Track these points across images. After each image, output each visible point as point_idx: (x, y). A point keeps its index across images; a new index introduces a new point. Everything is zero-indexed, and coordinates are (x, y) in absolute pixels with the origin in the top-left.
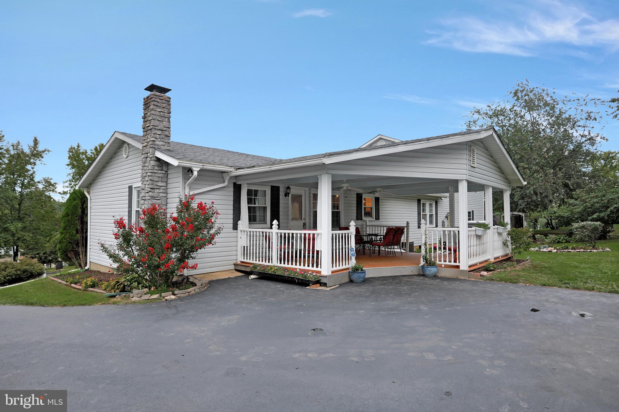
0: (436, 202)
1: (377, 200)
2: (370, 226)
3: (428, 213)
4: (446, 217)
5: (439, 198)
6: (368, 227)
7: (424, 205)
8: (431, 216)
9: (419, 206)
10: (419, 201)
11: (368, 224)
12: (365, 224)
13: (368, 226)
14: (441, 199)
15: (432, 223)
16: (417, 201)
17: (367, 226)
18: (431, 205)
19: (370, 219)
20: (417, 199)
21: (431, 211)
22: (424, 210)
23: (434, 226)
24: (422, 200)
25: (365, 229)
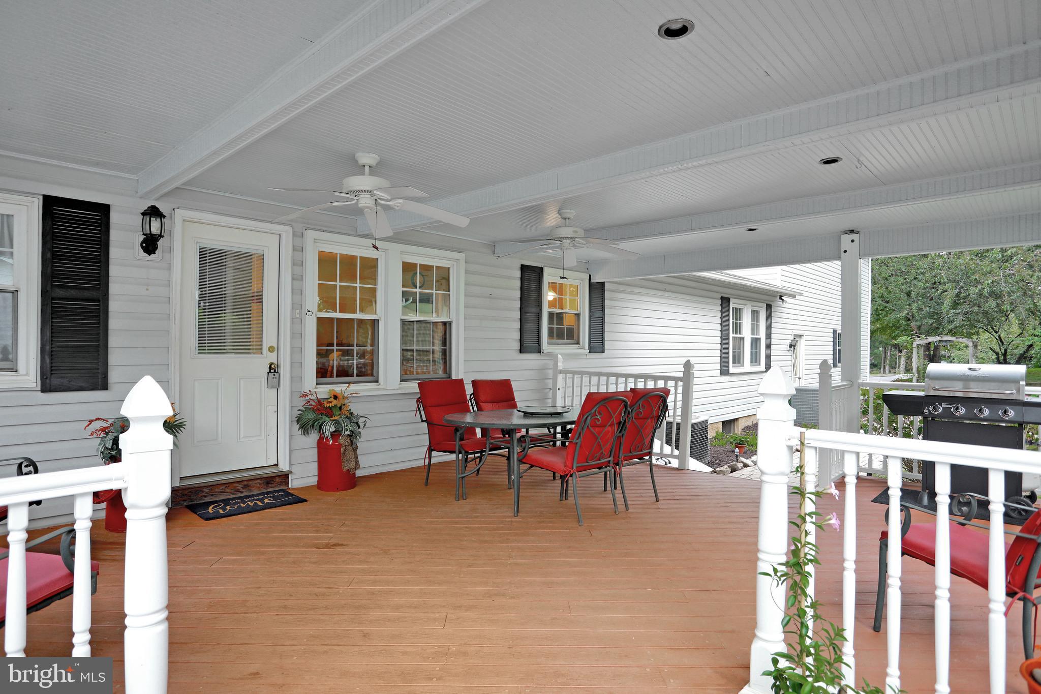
0: (769, 307)
1: (597, 290)
2: (565, 372)
3: (747, 333)
4: (791, 346)
5: (776, 297)
6: (560, 377)
7: (738, 312)
8: (755, 342)
9: (725, 316)
10: (725, 301)
11: (561, 366)
12: (551, 367)
13: (561, 372)
14: (782, 299)
15: (756, 362)
16: (719, 302)
17: (557, 372)
18: (755, 314)
19: (571, 349)
20: (719, 296)
21: (755, 329)
22: (738, 328)
23: (762, 367)
24: (732, 301)
25: (550, 383)
